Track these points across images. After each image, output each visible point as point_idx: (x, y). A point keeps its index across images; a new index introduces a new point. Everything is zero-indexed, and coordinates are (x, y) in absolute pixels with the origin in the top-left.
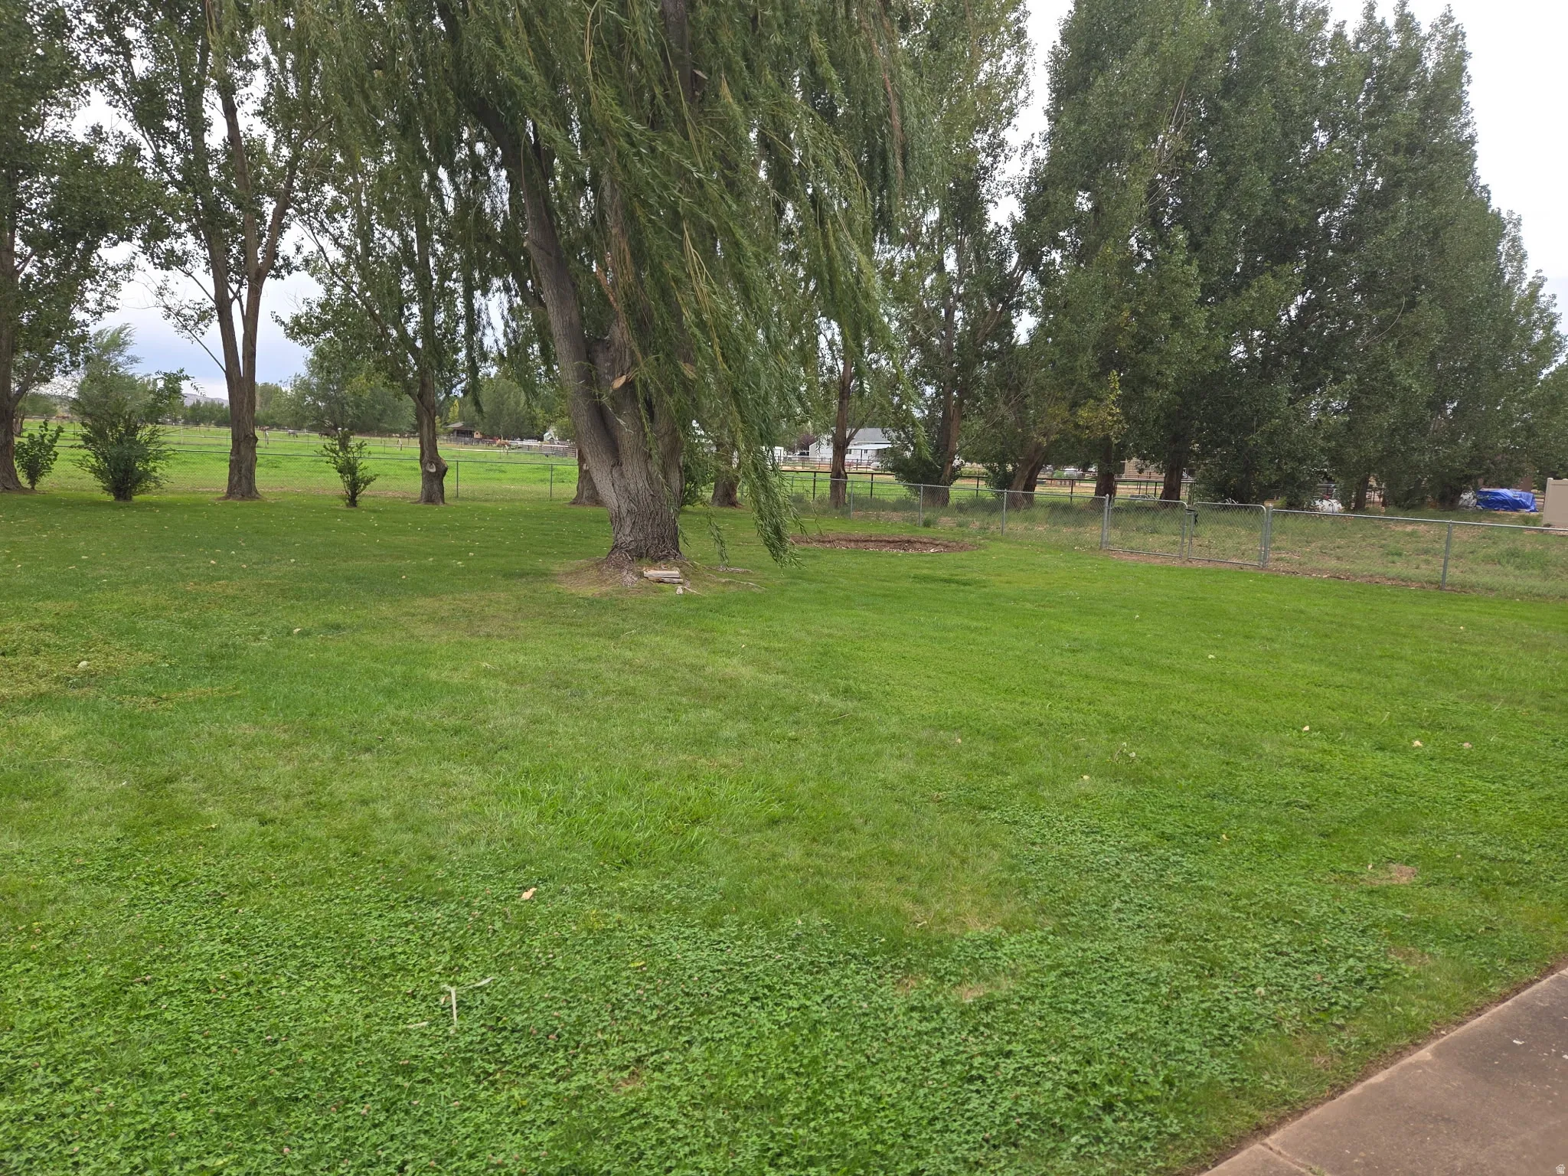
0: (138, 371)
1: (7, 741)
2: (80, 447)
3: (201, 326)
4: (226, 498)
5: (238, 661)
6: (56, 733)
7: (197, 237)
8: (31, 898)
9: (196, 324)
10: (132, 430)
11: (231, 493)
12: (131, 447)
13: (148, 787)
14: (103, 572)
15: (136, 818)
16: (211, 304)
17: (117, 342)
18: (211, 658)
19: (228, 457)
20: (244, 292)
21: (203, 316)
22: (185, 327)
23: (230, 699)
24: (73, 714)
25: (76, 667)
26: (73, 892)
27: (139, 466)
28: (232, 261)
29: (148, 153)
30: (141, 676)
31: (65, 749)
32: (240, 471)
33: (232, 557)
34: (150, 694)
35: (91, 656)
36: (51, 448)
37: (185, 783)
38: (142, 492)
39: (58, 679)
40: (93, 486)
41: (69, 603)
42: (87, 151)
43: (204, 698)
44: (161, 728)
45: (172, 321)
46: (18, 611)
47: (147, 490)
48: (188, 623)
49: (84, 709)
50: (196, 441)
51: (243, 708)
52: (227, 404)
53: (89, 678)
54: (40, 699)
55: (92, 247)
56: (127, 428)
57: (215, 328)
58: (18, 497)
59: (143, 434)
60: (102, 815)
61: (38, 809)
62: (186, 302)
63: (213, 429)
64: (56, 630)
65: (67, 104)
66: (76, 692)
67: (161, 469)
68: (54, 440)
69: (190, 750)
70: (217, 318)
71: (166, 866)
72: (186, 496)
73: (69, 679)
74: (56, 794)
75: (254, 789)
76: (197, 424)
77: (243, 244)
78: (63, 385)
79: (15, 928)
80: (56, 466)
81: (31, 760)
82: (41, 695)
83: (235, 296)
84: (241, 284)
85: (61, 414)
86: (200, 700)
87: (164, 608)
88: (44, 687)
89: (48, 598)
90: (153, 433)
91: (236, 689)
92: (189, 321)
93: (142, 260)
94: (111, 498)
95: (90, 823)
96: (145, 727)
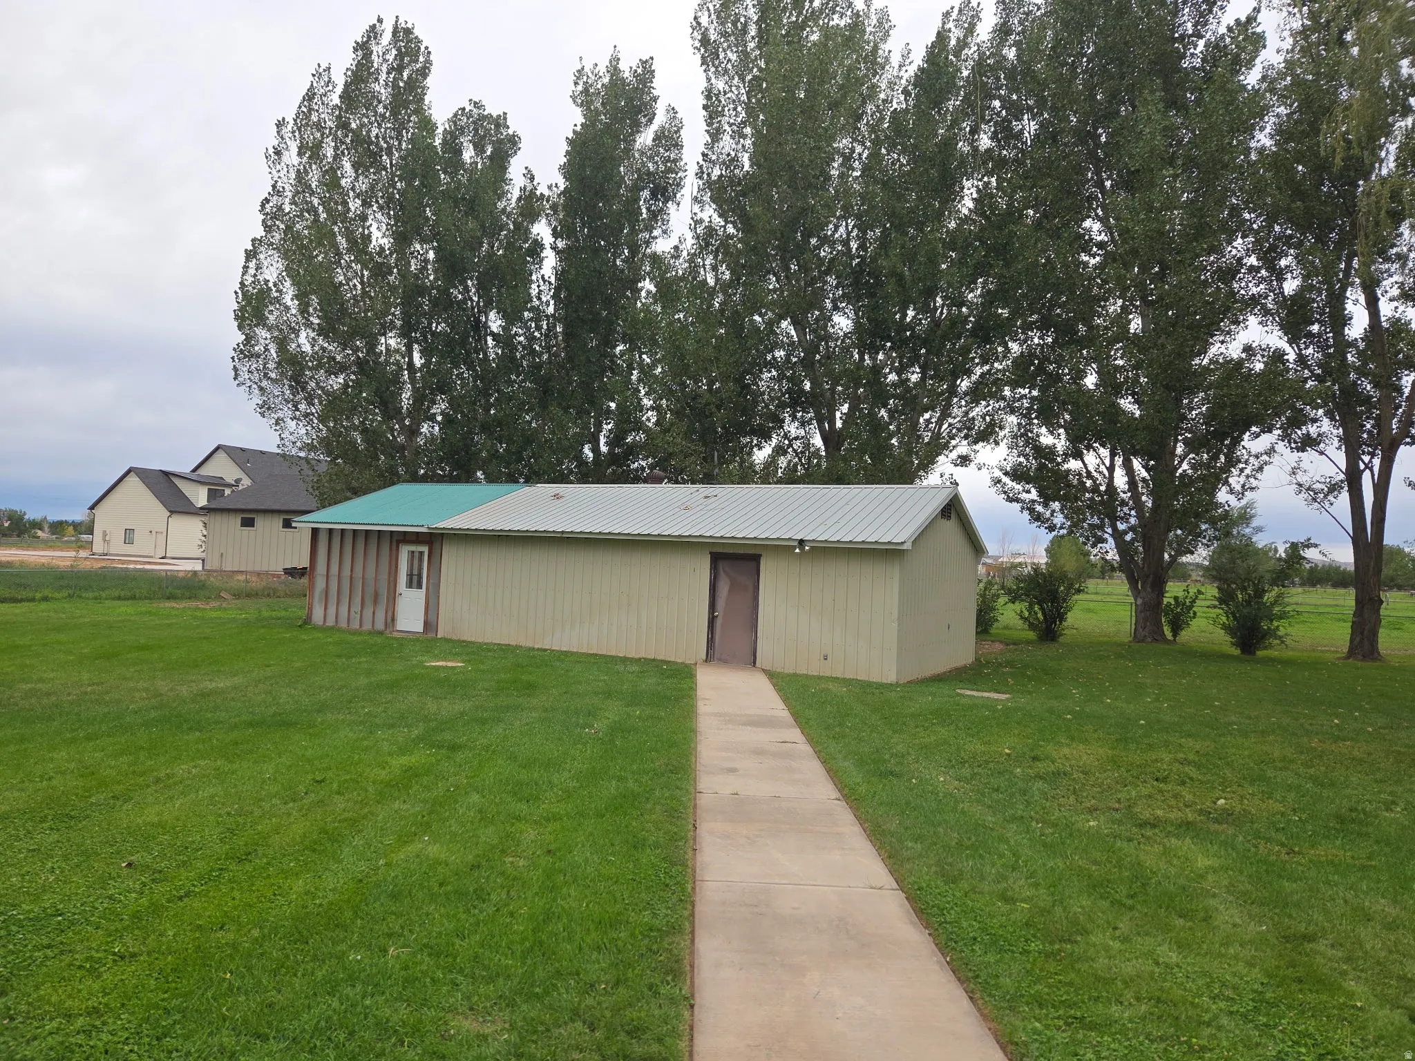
0: (1261, 541)
1: (1163, 858)
2: (1215, 607)
3: (1330, 498)
4: (1347, 658)
5: (1371, 829)
6: (1202, 862)
7: (1332, 419)
8: (1189, 1013)
9: (1326, 496)
10: (1260, 593)
11: (1352, 653)
12: (1259, 609)
13: (1287, 939)
14: (1233, 718)
15: (1278, 967)
16: (1342, 476)
17: (1245, 517)
18: (1341, 820)
19: (1350, 618)
20: (1377, 462)
21: (1334, 488)
22: (1314, 500)
23: (1363, 868)
24: (1216, 847)
25: (1215, 803)
26: (1225, 1021)
27: (1264, 625)
28: (1365, 436)
29: (1291, 356)
30: (1274, 824)
31: (1210, 878)
32: (1362, 633)
33: (1356, 719)
34: (1283, 845)
35: (1229, 796)
36: (1191, 607)
37: (1321, 946)
38: (1266, 648)
39: (1201, 812)
40: (1222, 640)
41: (1206, 744)
42: (1240, 363)
43: (1336, 861)
44: (1295, 881)
45: (1303, 495)
46: (1167, 744)
47: (1270, 646)
48: (1315, 780)
49: (1224, 844)
50: (1313, 601)
51: (1379, 881)
52: (1353, 569)
53: (1226, 816)
54: (1186, 827)
55: (1237, 441)
56: (1256, 591)
57: (1345, 497)
58: (1161, 647)
59: (1269, 597)
60: (1248, 952)
61: (1190, 929)
62: (1317, 478)
63: (1330, 590)
64: (1198, 766)
65: (1229, 333)
66: (1216, 826)
67: (1283, 628)
68: (1194, 601)
69: (1326, 912)
70: (1346, 488)
71: (1311, 1029)
72: (1305, 654)
73: (1210, 813)
74: (1205, 920)
75: (1400, 978)
76: (1314, 585)
77: (1378, 419)
78: (1201, 555)
79: (1178, 1037)
80: (1194, 623)
81: (1182, 881)
82: (1188, 823)
83: (1367, 466)
84: (1373, 455)
85: (1194, 578)
86: (1332, 862)
87: (1292, 761)
88: (1190, 817)
89: (1189, 736)
90: (1280, 596)
91: (1369, 858)
92: (1318, 495)
93: (1281, 447)
94: (1236, 652)
95: (1236, 957)
96: (1280, 876)
